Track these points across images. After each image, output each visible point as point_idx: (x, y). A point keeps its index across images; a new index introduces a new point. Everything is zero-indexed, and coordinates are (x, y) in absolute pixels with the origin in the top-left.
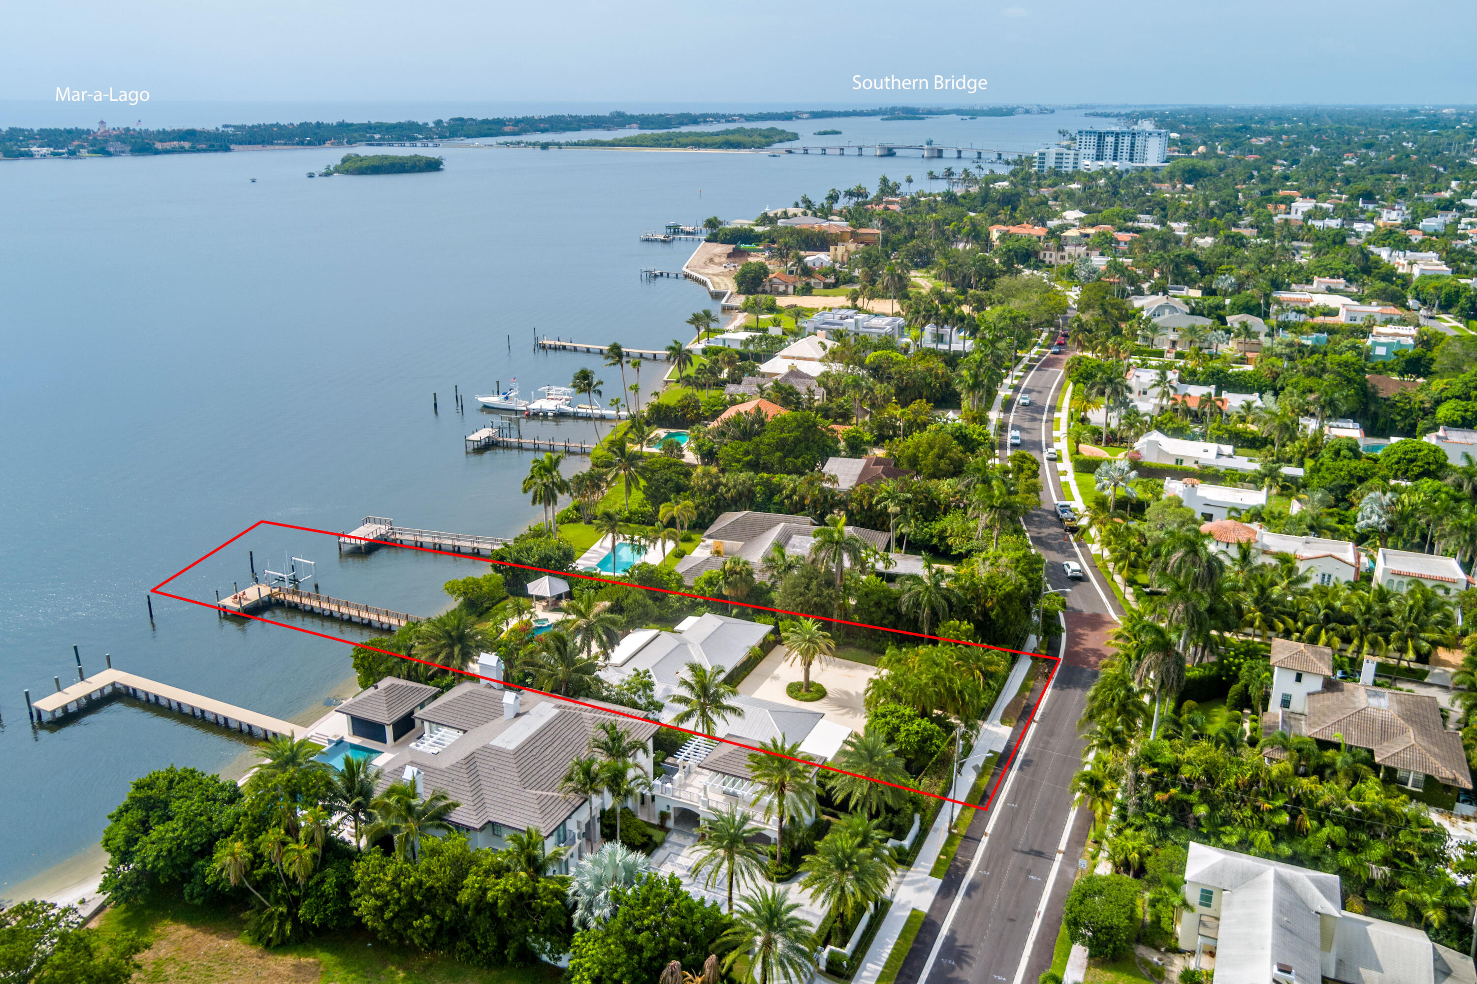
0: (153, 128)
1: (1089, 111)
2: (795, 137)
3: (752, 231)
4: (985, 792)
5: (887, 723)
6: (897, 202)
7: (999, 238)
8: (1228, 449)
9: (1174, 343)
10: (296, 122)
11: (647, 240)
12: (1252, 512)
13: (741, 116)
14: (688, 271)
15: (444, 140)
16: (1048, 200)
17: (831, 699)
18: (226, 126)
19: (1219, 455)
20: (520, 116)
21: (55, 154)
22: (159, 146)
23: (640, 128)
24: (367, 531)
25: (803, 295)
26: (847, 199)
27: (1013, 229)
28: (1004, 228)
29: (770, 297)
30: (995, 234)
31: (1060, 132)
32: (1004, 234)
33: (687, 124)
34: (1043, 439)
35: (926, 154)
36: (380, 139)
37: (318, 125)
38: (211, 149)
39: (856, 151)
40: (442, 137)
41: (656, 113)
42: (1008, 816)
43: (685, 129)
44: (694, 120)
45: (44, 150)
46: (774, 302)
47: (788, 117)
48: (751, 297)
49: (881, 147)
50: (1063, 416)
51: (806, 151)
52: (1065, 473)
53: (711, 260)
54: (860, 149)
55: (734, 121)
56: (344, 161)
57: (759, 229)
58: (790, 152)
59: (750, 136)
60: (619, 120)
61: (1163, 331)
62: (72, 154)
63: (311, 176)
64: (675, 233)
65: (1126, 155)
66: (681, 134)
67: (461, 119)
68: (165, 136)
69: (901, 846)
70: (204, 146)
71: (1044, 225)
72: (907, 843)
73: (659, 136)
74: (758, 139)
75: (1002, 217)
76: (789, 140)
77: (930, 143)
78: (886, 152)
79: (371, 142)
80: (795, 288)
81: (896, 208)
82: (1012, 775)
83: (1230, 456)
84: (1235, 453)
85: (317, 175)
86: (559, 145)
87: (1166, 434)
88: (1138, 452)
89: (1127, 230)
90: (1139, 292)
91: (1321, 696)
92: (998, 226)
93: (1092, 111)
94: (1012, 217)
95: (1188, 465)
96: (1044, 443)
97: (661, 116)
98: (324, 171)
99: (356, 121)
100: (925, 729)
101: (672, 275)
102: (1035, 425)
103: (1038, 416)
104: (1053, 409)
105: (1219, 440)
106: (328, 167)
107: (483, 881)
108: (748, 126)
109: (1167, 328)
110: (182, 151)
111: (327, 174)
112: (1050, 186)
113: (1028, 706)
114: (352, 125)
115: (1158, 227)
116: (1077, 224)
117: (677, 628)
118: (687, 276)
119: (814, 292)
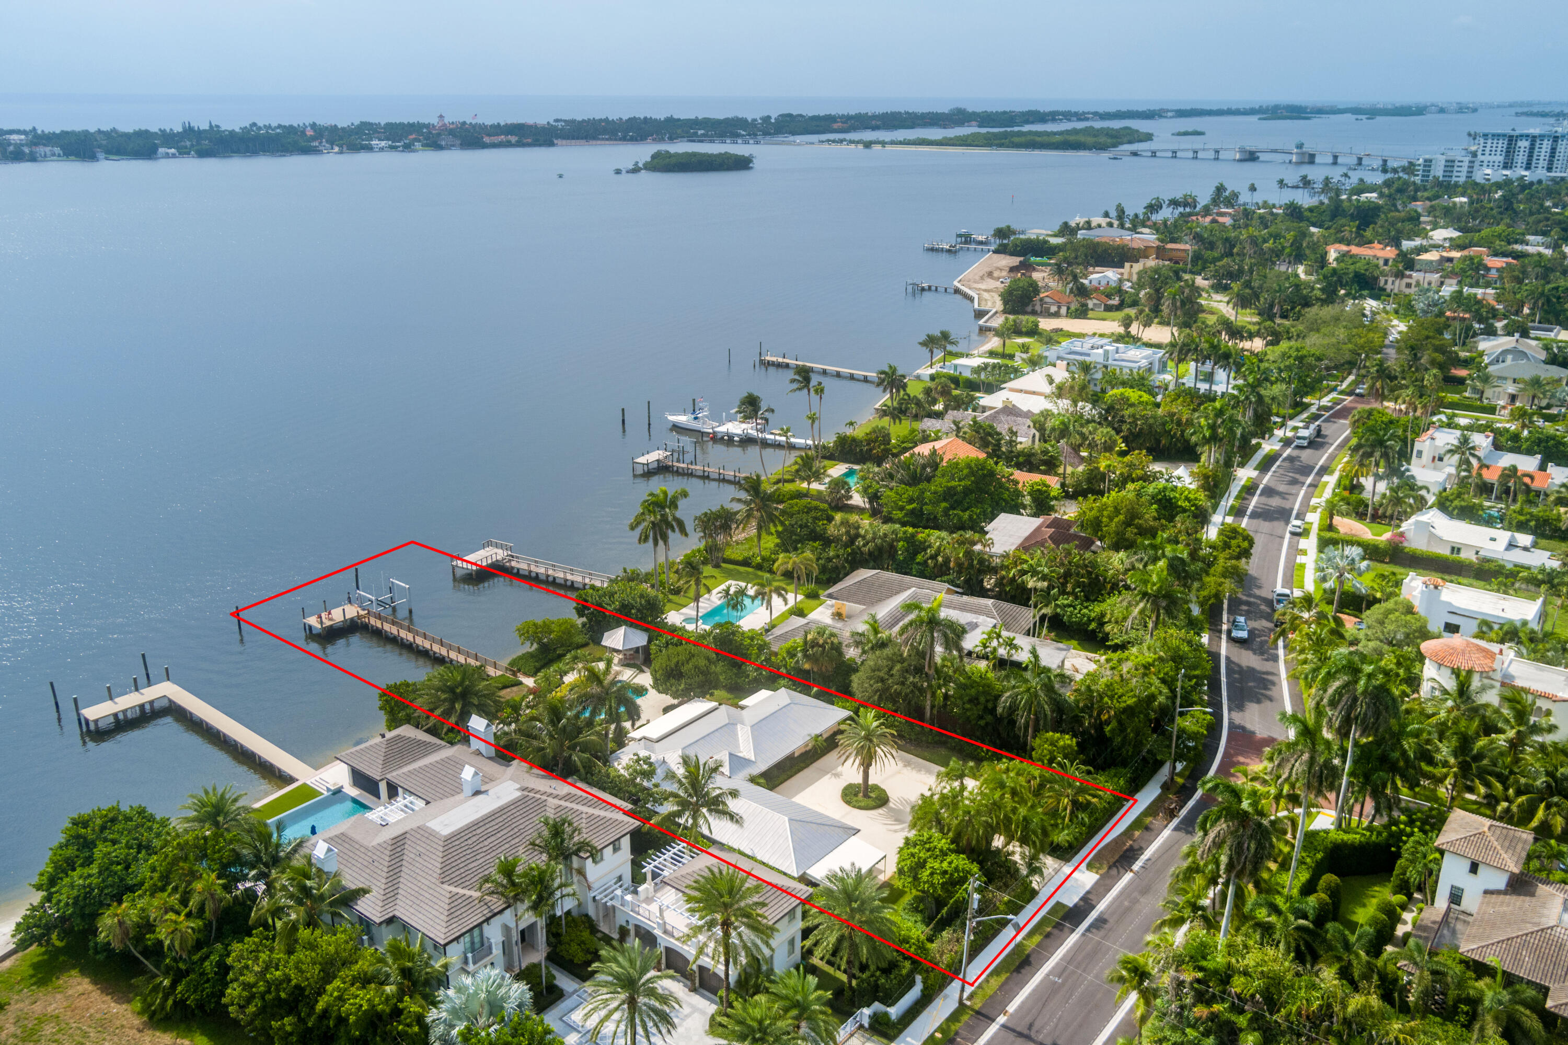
0: (489, 122)
1: (1520, 110)
2: (1148, 137)
3: (1046, 242)
4: (1028, 956)
5: (913, 855)
6: (1230, 214)
7: (1336, 259)
8: (1525, 539)
9: (1513, 398)
10: (625, 118)
11: (932, 250)
12: (1505, 628)
13: (1096, 114)
14: (959, 285)
15: (768, 138)
16: (1419, 215)
17: (891, 810)
18: (557, 121)
19: (1511, 546)
20: (852, 113)
21: (392, 148)
22: (487, 140)
23: (979, 126)
24: (483, 556)
25: (1076, 317)
26: (1170, 209)
27: (1355, 250)
28: (1344, 248)
29: (1032, 318)
30: (1332, 255)
31: (1469, 135)
32: (1344, 255)
33: (1032, 123)
34: (1297, 507)
35: (1294, 159)
36: (703, 135)
37: (645, 118)
38: (537, 143)
39: (1211, 155)
40: (766, 133)
41: (1000, 110)
42: (1048, 992)
43: (1026, 128)
44: (1041, 117)
45: (383, 144)
46: (1037, 326)
47: (1149, 115)
48: (1011, 317)
49: (1242, 150)
50: (1330, 480)
51: (1154, 154)
52: (1304, 552)
53: (990, 274)
54: (1217, 152)
55: (1087, 119)
56: (654, 157)
57: (1054, 241)
58: (1135, 154)
59: (1095, 136)
60: (959, 117)
61: (1499, 383)
62: (408, 148)
63: (618, 172)
64: (966, 242)
65: (1543, 163)
66: (1020, 134)
67: (790, 115)
68: (498, 129)
69: (886, 1014)
70: (529, 140)
71: (1398, 245)
72: (894, 1012)
73: (993, 133)
74: (1102, 139)
75: (1347, 234)
76: (1140, 141)
77: (1300, 146)
78: (1247, 156)
79: (693, 138)
80: (1068, 308)
81: (1227, 221)
82: (1073, 939)
83: (1526, 549)
84: (1535, 545)
85: (624, 172)
86: (883, 143)
87: (1451, 515)
88: (1402, 535)
89: (1504, 255)
90: (1491, 332)
91: (1502, 897)
92: (1337, 246)
93: (1525, 110)
94: (1358, 234)
95: (1467, 556)
96: (1295, 512)
97: (1005, 113)
98: (631, 167)
99: (683, 116)
100: (956, 869)
101: (941, 289)
102: (1293, 489)
103: (1301, 478)
104: (1325, 470)
105: (1521, 527)
106: (636, 163)
107: (345, 990)
108: (1098, 125)
109: (1505, 379)
110: (508, 145)
111: (635, 170)
112: (1429, 199)
113: (1131, 849)
114: (679, 120)
115: (1548, 252)
116: (1447, 245)
117: (743, 703)
118: (957, 291)
119: (1091, 314)
